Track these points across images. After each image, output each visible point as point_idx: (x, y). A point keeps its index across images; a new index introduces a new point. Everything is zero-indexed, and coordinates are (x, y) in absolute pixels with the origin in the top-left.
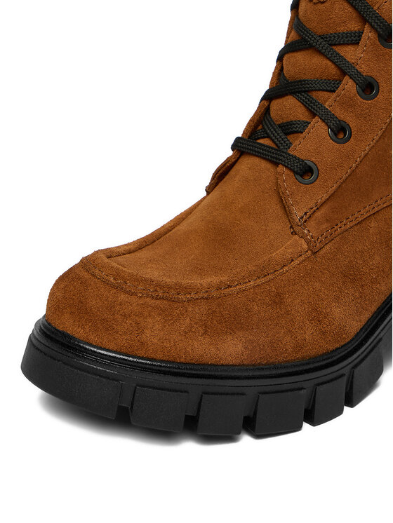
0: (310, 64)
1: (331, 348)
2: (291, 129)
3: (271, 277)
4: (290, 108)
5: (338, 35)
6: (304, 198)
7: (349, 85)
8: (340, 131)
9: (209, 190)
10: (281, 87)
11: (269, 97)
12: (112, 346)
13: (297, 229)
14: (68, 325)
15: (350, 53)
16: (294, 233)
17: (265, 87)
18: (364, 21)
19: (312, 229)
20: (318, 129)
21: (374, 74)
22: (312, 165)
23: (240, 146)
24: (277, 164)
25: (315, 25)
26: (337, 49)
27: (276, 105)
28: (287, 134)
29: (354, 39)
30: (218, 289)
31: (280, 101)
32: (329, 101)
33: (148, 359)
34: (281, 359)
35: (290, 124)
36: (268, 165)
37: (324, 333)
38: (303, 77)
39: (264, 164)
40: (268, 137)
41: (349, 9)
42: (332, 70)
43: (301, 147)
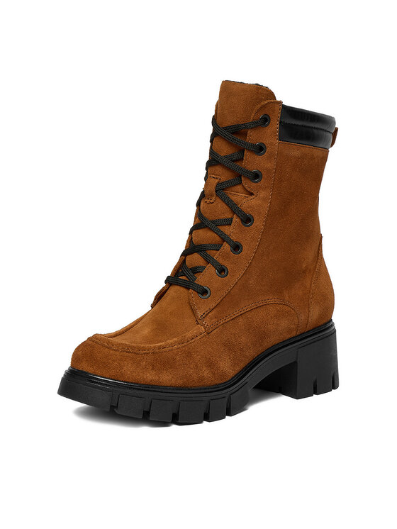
0: (206, 236)
1: (218, 382)
2: (196, 270)
3: (185, 344)
4: (195, 259)
5: (220, 220)
6: (203, 306)
7: (226, 247)
8: (222, 271)
9: (153, 306)
10: (191, 249)
11: (185, 254)
12: (107, 375)
13: (199, 321)
14: (85, 367)
15: (227, 230)
16: (198, 324)
17: (183, 248)
18: (234, 213)
19: (207, 322)
20: (211, 270)
21: (239, 241)
22: (207, 289)
23: (170, 281)
24: (189, 289)
25: (209, 216)
26: (220, 227)
27: (188, 258)
28: (194, 273)
29: (228, 222)
30: (159, 348)
31: (190, 256)
32: (216, 255)
33: (125, 382)
34: (191, 385)
35: (196, 268)
36: (185, 290)
37: (214, 374)
38: (202, 243)
39: (182, 289)
40: (185, 275)
41: (225, 206)
42: (217, 239)
43: (201, 280)
